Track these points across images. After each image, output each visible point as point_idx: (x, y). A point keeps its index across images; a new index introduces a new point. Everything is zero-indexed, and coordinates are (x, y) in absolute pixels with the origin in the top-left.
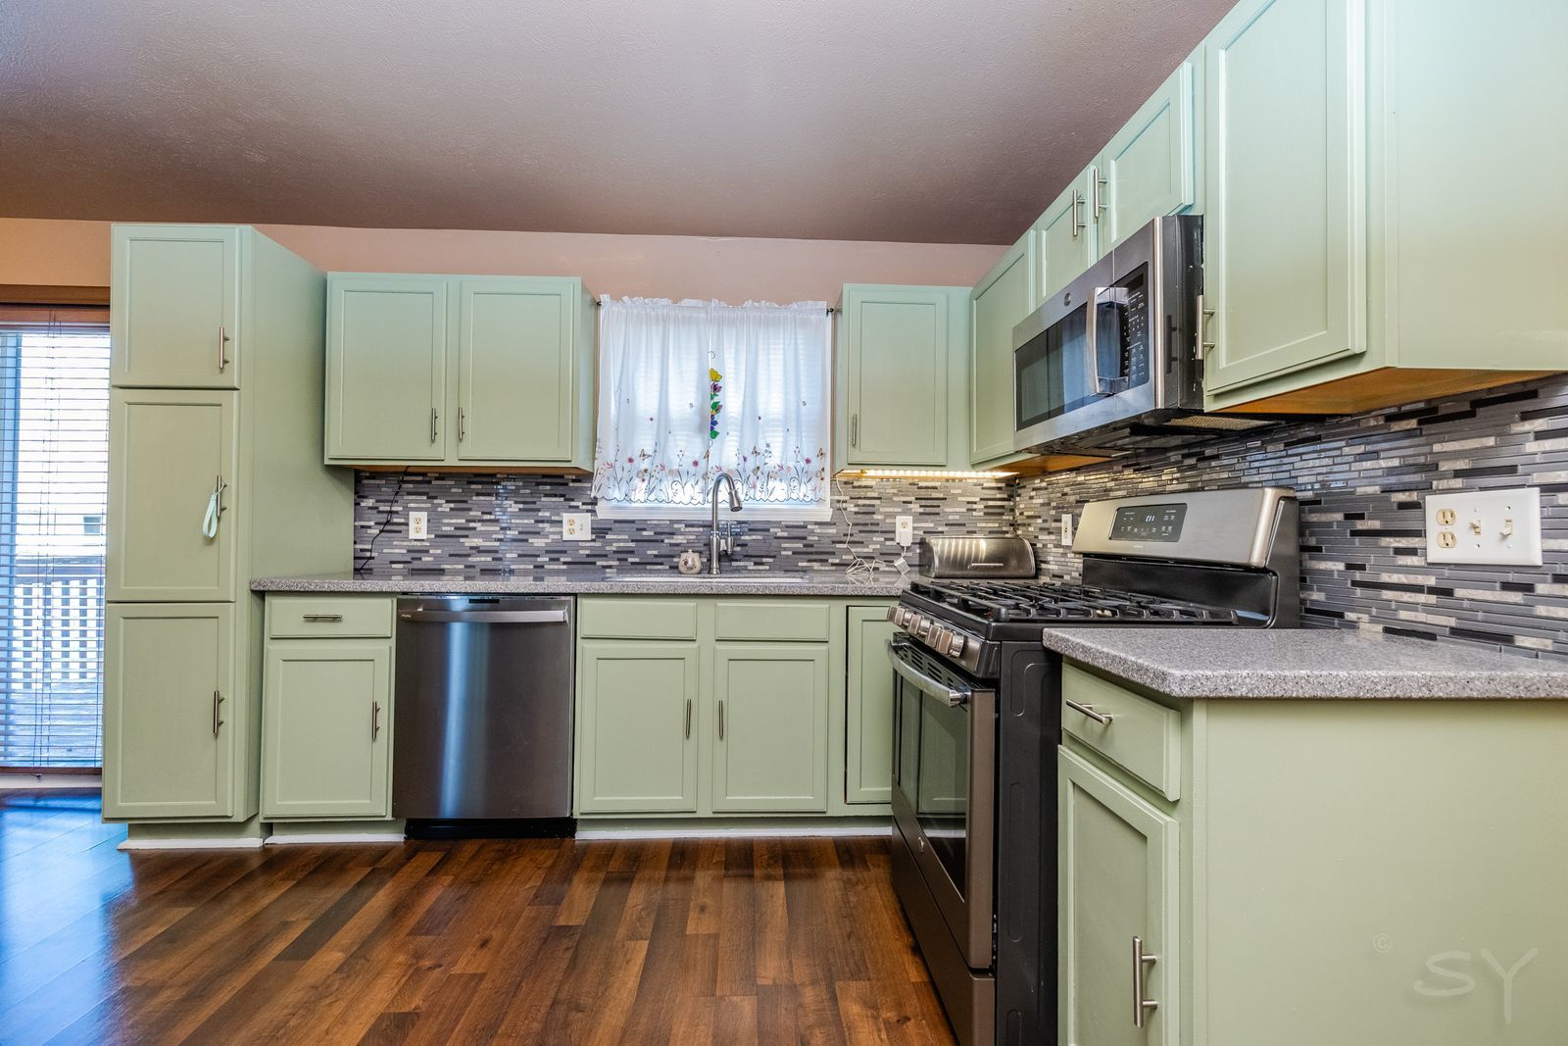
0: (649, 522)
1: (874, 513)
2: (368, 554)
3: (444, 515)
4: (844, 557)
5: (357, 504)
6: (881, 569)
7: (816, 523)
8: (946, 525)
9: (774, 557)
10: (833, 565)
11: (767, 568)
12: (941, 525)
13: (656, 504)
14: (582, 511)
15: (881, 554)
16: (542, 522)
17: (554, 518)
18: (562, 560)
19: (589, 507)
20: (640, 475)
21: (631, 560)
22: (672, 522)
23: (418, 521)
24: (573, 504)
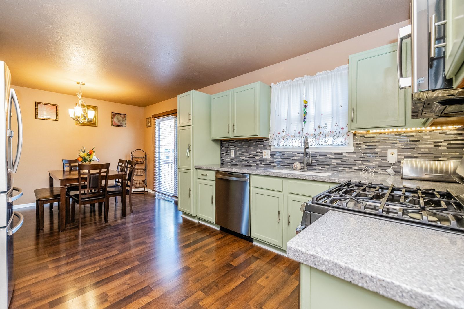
0: (286, 152)
1: (375, 148)
2: (223, 160)
3: (237, 151)
4: (360, 167)
5: (221, 148)
6: (379, 173)
7: (347, 153)
8: (419, 154)
9: (329, 165)
10: (354, 169)
11: (326, 169)
12: (416, 154)
13: (286, 147)
14: (267, 149)
15: (379, 166)
16: (258, 152)
17: (261, 151)
18: (263, 163)
19: (269, 148)
20: (283, 138)
21: (281, 164)
22: (293, 152)
23: (232, 152)
24: (265, 147)
